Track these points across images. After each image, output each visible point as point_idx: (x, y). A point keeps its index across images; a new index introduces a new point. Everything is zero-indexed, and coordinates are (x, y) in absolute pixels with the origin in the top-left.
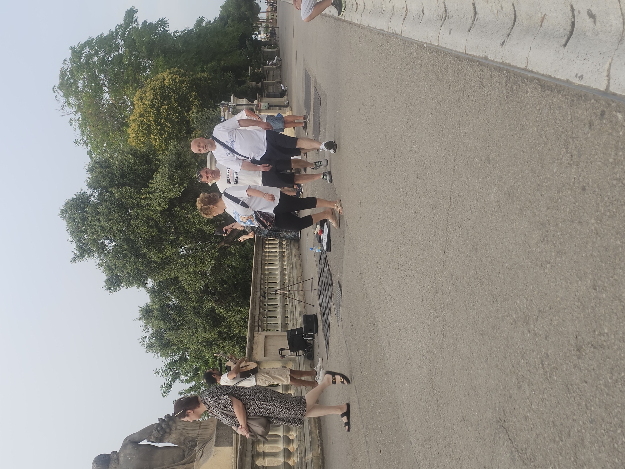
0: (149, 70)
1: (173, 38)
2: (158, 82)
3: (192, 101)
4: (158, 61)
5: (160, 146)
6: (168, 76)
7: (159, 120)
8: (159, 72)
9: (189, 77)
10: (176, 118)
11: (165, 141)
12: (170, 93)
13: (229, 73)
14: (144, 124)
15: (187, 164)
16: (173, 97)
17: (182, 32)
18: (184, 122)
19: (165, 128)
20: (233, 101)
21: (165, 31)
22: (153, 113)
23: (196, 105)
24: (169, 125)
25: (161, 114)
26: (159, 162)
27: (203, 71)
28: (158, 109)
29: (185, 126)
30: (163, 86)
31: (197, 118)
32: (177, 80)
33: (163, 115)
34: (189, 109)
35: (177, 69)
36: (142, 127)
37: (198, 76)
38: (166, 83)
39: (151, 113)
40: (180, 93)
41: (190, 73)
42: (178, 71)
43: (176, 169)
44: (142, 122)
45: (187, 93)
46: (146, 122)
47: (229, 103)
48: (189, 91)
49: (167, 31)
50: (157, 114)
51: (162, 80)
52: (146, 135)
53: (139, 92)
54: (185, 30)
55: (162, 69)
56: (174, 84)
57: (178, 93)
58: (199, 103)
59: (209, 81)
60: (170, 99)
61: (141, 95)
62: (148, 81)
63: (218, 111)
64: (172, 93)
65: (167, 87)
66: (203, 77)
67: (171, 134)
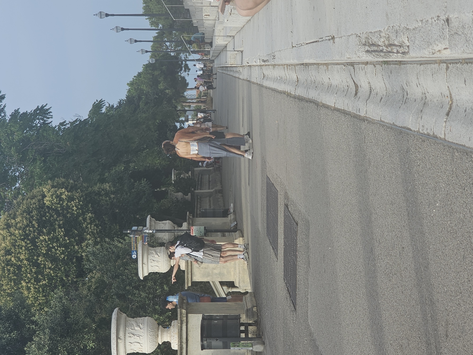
0: (20, 181)
1: (57, 132)
2: (34, 200)
3: (87, 227)
4: (35, 168)
5: (35, 298)
6: (49, 191)
7: (35, 258)
8: (36, 185)
9: (82, 191)
10: (62, 253)
11: (43, 291)
12: (53, 217)
13: (144, 182)
14: (12, 265)
15: (78, 327)
16: (57, 223)
17: (72, 123)
18: (74, 260)
19: (43, 269)
20: (150, 226)
21: (45, 124)
22: (25, 247)
23: (92, 232)
24: (50, 265)
25: (38, 249)
26: (34, 326)
27: (103, 181)
28: (33, 242)
29: (75, 266)
30: (42, 206)
31: (94, 254)
32: (64, 197)
33: (42, 250)
34: (82, 239)
35: (63, 180)
36: (9, 270)
37: (96, 188)
38: (47, 201)
39: (23, 248)
40: (69, 215)
41: (84, 185)
42: (65, 182)
43: (62, 336)
44: (8, 263)
45: (78, 215)
46: (14, 261)
47: (145, 228)
48: (82, 212)
49: (49, 123)
50: (32, 249)
51: (40, 197)
52: (14, 282)
53: (5, 217)
54: (76, 121)
55: (40, 179)
56: (59, 203)
57: (64, 216)
58: (96, 230)
59: (112, 196)
60: (52, 225)
61: (8, 220)
62: (18, 200)
63: (127, 241)
64: (55, 216)
65: (48, 207)
66: (103, 190)
67: (53, 279)
